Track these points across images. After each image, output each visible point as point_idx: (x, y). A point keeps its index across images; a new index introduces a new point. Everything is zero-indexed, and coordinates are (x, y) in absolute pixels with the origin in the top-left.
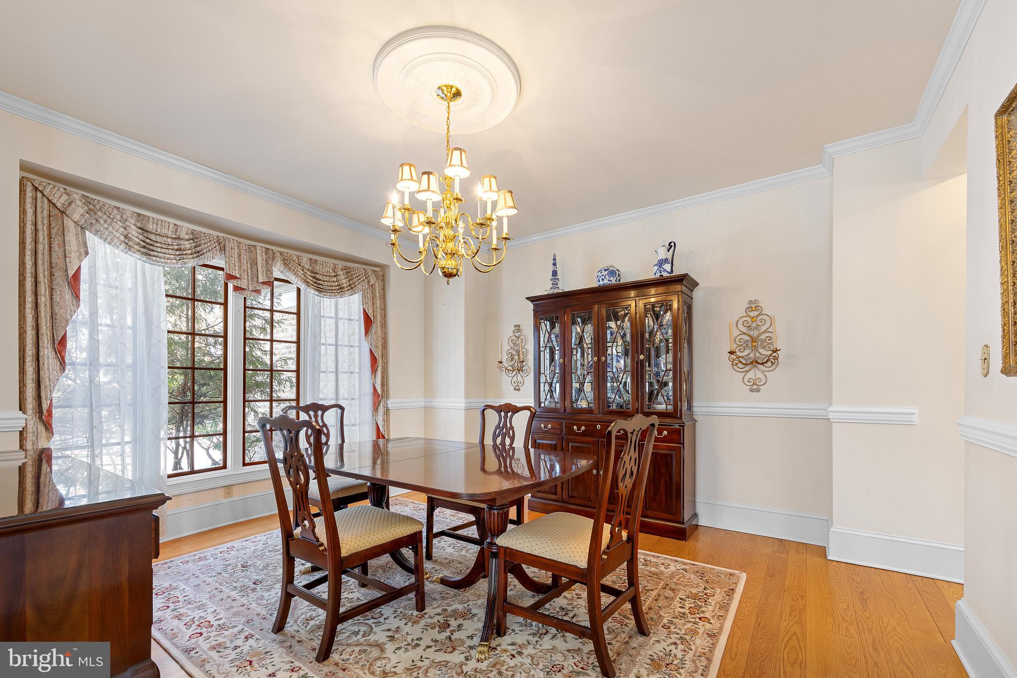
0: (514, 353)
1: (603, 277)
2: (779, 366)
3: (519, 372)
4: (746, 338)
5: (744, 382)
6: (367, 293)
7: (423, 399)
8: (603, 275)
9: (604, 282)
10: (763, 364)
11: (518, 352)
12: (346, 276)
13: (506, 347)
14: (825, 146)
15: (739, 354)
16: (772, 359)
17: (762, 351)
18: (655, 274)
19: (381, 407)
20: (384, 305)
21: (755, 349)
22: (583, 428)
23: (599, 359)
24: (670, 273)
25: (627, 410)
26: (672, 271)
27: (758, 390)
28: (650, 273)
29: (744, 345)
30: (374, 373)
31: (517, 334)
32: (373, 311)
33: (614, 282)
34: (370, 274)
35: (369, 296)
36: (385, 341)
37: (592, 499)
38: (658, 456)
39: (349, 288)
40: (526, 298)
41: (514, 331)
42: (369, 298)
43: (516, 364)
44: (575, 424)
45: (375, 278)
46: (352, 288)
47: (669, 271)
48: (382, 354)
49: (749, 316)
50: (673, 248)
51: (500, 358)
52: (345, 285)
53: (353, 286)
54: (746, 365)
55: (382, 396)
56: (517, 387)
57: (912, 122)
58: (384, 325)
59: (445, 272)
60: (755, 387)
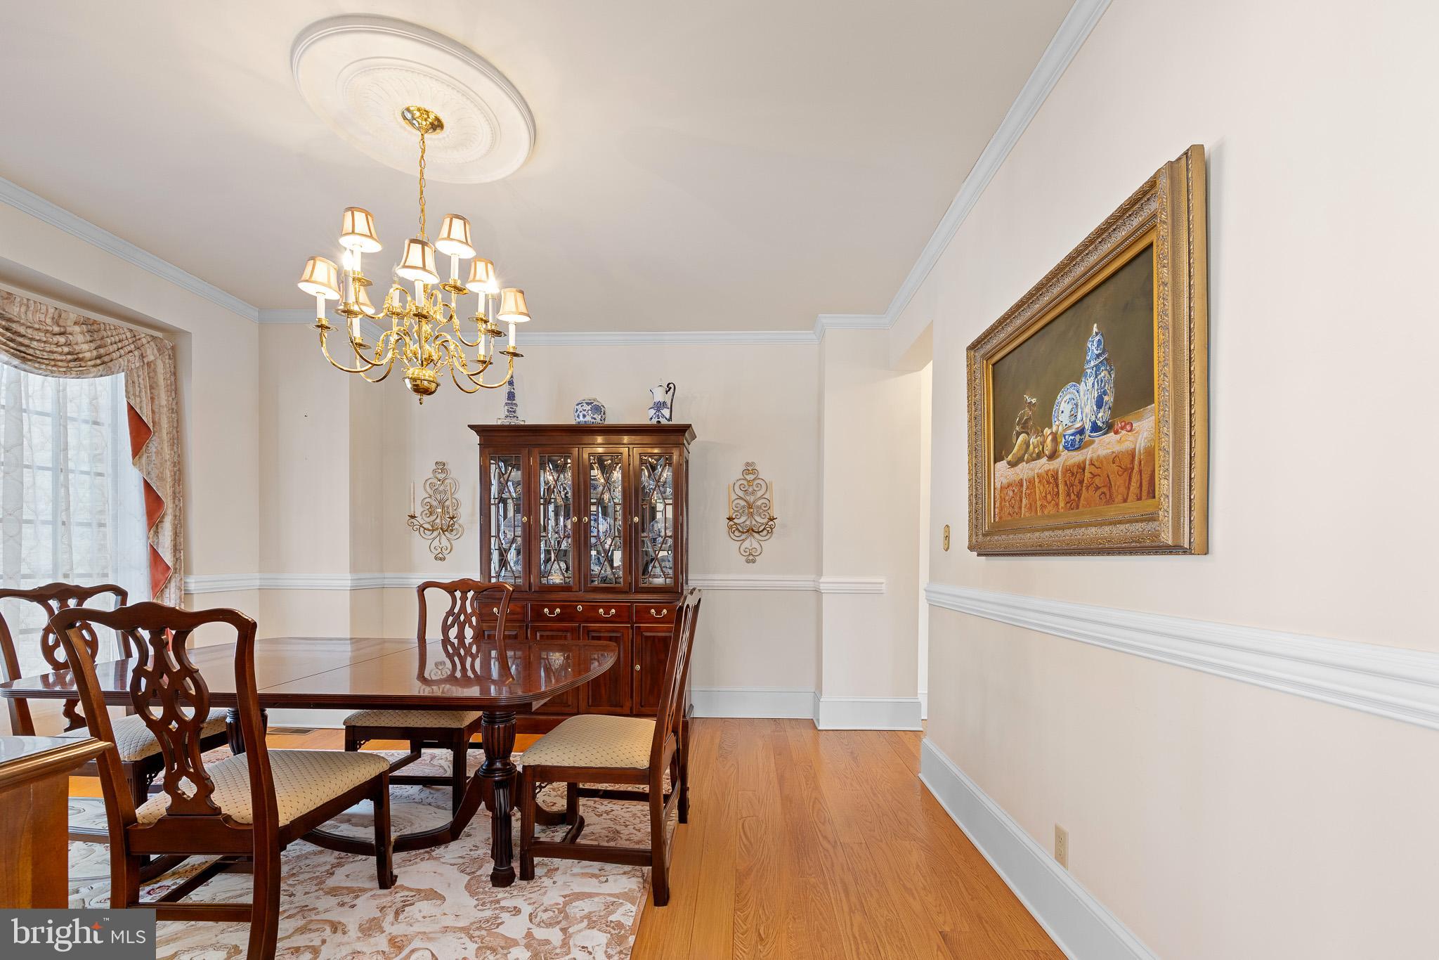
0: (435, 503)
1: (585, 413)
2: (774, 535)
3: (443, 532)
4: (743, 503)
5: (740, 552)
6: (139, 376)
7: (257, 575)
8: (585, 410)
9: (586, 419)
10: (758, 532)
11: (442, 503)
12: (89, 338)
13: (421, 494)
14: (820, 315)
15: (736, 521)
16: (768, 528)
17: (758, 519)
18: (651, 419)
19: (173, 590)
20: (177, 403)
21: (751, 515)
22: (558, 610)
23: (580, 520)
24: (669, 420)
25: (617, 585)
26: (670, 419)
27: (754, 561)
28: (646, 417)
29: (740, 511)
30: (154, 527)
31: (441, 476)
32: (153, 412)
33: (598, 420)
34: (144, 341)
35: (143, 381)
36: (179, 470)
37: (570, 703)
38: (656, 640)
39: (98, 361)
40: (469, 426)
41: (434, 471)
42: (142, 386)
43: (438, 521)
44: (546, 606)
45: (155, 351)
46: (104, 363)
47: (668, 417)
48: (174, 493)
49: (745, 479)
50: (672, 390)
51: (412, 510)
52: (88, 355)
53: (106, 359)
54: (743, 533)
55: (175, 569)
56: (440, 555)
57: (884, 314)
58: (177, 439)
59: (417, 385)
60: (751, 558)
